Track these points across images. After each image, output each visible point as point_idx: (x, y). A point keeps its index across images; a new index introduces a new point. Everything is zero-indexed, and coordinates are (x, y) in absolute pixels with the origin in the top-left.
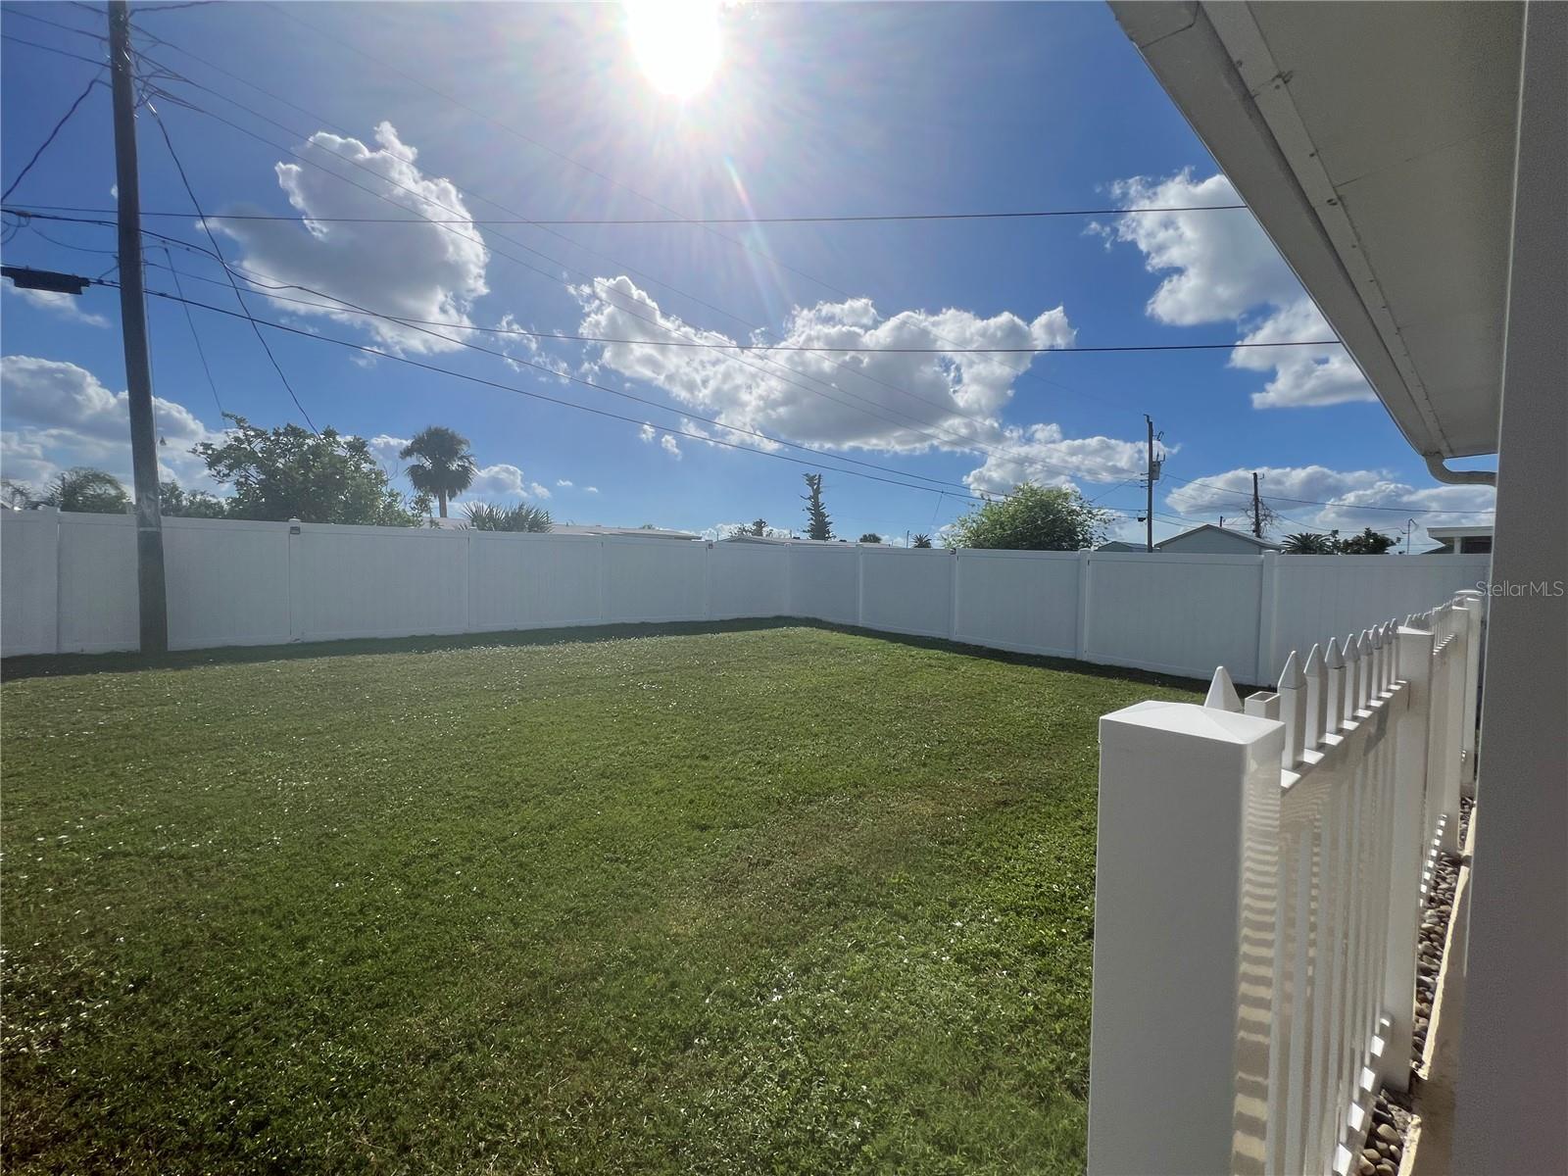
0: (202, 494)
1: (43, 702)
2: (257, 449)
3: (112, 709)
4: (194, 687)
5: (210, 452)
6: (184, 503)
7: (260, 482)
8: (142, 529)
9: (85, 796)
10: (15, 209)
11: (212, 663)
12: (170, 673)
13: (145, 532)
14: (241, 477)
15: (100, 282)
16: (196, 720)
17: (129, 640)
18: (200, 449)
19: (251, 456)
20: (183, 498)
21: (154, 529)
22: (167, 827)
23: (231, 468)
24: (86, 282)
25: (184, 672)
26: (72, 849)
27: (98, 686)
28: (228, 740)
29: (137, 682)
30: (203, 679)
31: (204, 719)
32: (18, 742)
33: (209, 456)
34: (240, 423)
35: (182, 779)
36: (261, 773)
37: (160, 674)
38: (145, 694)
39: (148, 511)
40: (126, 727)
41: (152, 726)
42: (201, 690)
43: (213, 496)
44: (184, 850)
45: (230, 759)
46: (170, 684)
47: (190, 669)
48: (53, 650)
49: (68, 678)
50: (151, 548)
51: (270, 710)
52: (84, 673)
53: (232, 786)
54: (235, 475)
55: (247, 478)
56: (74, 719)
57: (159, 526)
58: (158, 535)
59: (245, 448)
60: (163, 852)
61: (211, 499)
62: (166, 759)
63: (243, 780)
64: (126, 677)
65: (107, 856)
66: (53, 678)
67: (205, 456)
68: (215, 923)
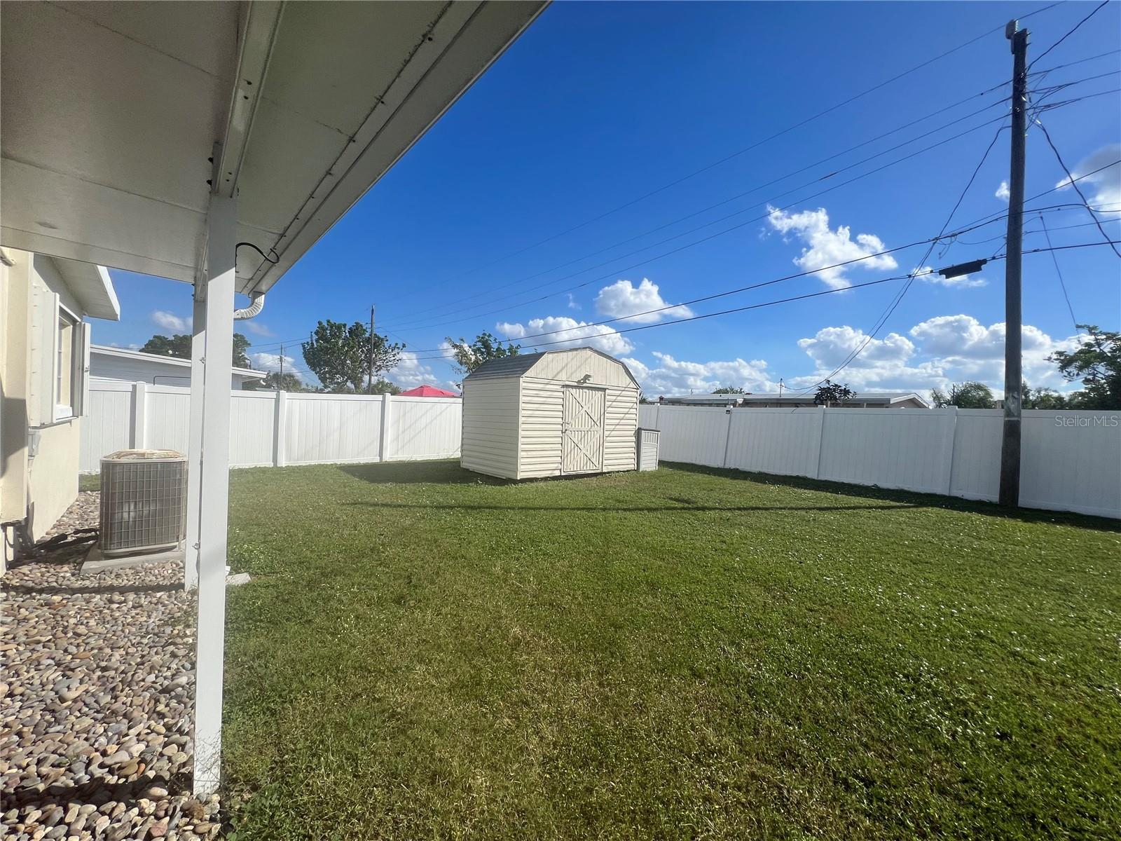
0: (1046, 390)
1: (941, 524)
2: (1106, 350)
3: (980, 539)
4: (1038, 538)
5: (1062, 358)
6: (1031, 398)
7: (1107, 378)
8: (1006, 419)
9: (966, 590)
10: (949, 235)
11: (1053, 522)
12: (1020, 523)
13: (1009, 421)
14: (1089, 374)
15: (994, 258)
16: (1040, 563)
17: (992, 494)
18: (1055, 356)
19: (1102, 357)
20: (1030, 394)
21: (1016, 419)
22: (1020, 634)
23: (1081, 368)
24: (984, 262)
25: (1030, 525)
26: (959, 621)
27: (972, 521)
28: (1067, 587)
29: (997, 524)
30: (1046, 534)
31: (1047, 564)
32: (929, 544)
33: (1062, 361)
34: (1091, 331)
35: (1031, 604)
36: (1102, 627)
37: (1013, 522)
38: (1002, 534)
39: (1012, 406)
40: (990, 553)
41: (1008, 558)
42: (1045, 542)
43: (1056, 391)
44: (1033, 659)
45: (1070, 604)
46: (1020, 531)
47: (1035, 523)
48: (946, 493)
49: (955, 512)
50: (1012, 432)
51: (1108, 574)
52: (963, 510)
53: (1071, 626)
54: (1085, 374)
55: (1094, 375)
56: (958, 539)
57: (1019, 415)
58: (1018, 423)
59: (1095, 351)
60: (1018, 652)
61: (1052, 393)
62: (1018, 584)
63: (1083, 626)
64: (989, 519)
65: (979, 635)
66: (947, 510)
67: (1057, 361)
68: (1060, 729)
